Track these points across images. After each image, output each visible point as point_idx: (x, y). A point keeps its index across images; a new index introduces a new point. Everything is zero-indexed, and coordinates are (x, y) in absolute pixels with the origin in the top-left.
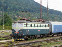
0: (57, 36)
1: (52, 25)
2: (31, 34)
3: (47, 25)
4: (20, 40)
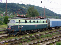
0: (56, 29)
2: (25, 29)
3: (46, 21)
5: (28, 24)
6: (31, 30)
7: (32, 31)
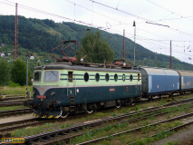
1: (147, 76)
2: (85, 100)
3: (136, 74)
4: (51, 117)
5: (92, 83)
6: (98, 103)
7: (102, 104)
